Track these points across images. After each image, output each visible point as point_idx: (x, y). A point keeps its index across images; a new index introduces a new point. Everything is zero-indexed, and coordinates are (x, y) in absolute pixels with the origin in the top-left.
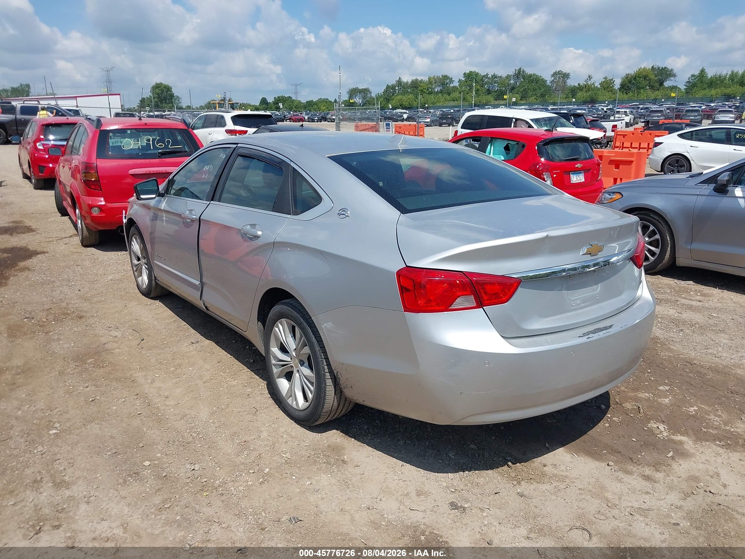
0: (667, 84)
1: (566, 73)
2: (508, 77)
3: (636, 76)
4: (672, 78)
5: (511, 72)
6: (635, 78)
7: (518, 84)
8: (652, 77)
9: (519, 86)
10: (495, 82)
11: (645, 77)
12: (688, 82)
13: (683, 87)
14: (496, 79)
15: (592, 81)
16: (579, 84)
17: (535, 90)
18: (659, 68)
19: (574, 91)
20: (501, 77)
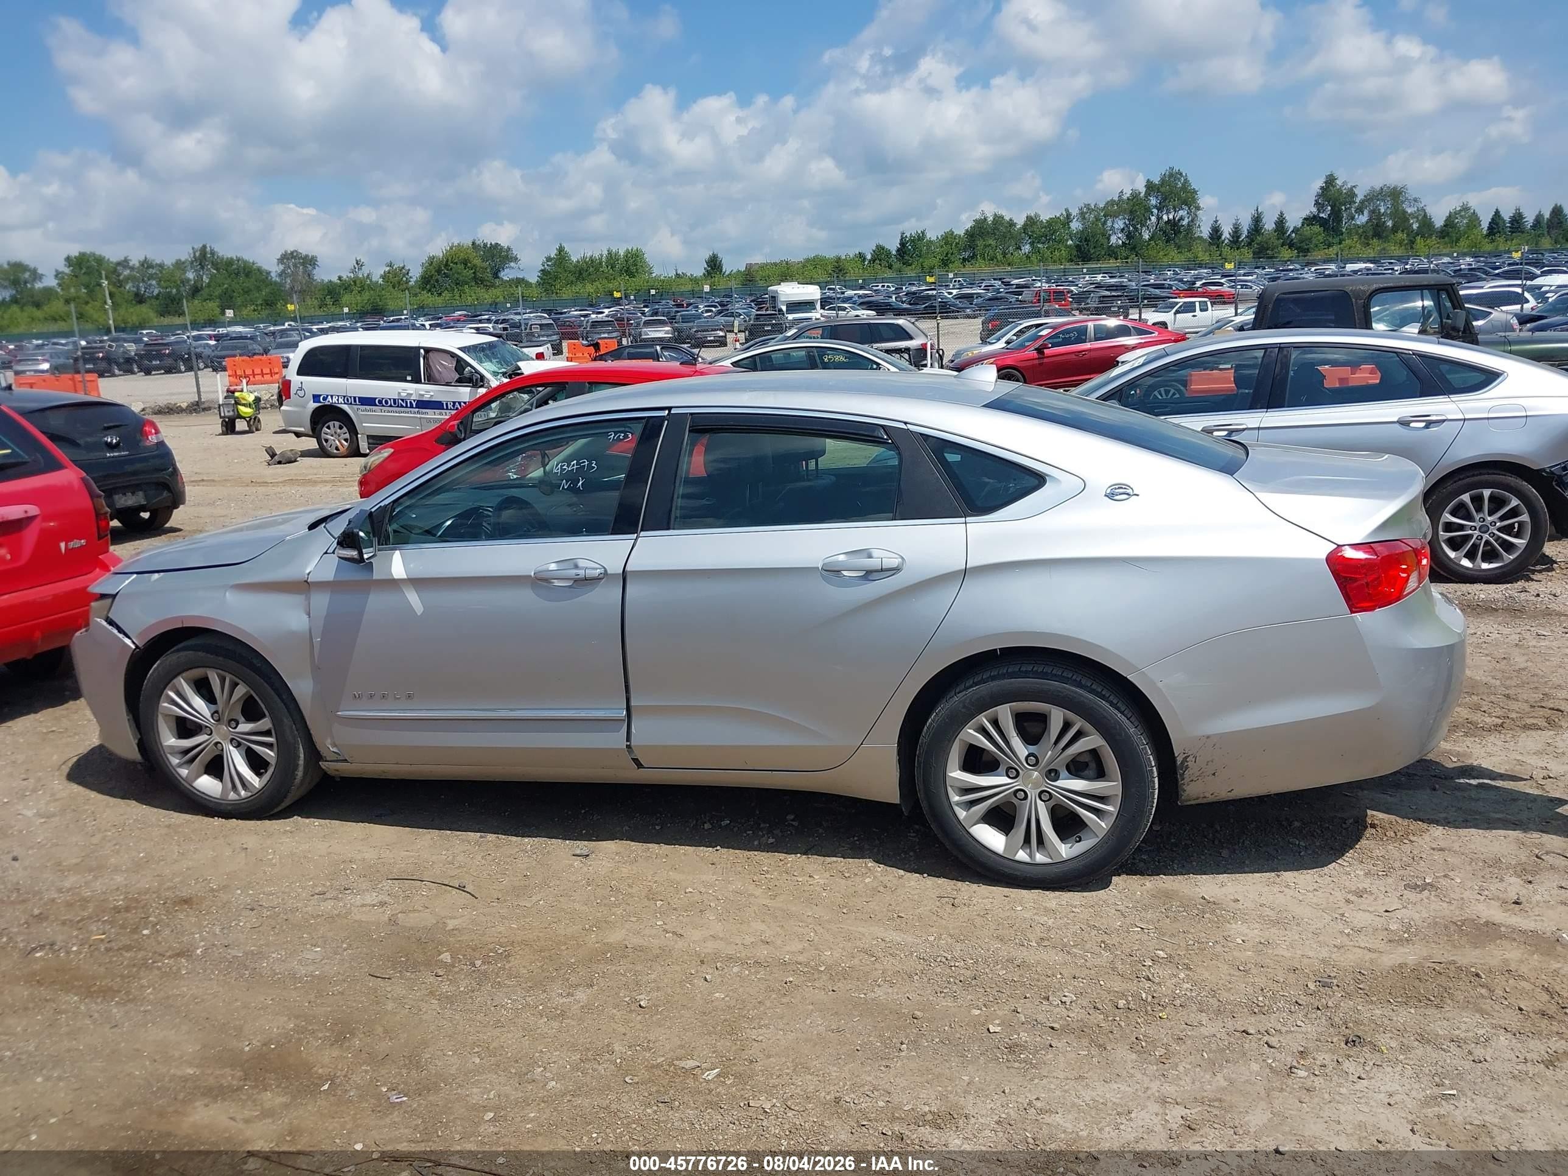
0: (506, 275)
1: (307, 256)
2: (179, 265)
3: (447, 261)
4: (512, 264)
5: (185, 253)
6: (446, 265)
7: (206, 280)
8: (477, 262)
9: (209, 285)
10: (151, 277)
11: (465, 262)
12: (542, 270)
13: (533, 279)
14: (151, 271)
15: (365, 271)
16: (340, 278)
17: (247, 292)
18: (485, 245)
19: (334, 293)
20: (161, 266)
